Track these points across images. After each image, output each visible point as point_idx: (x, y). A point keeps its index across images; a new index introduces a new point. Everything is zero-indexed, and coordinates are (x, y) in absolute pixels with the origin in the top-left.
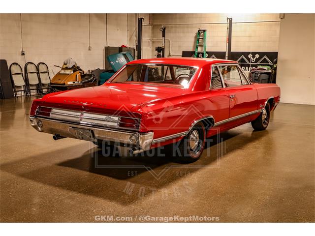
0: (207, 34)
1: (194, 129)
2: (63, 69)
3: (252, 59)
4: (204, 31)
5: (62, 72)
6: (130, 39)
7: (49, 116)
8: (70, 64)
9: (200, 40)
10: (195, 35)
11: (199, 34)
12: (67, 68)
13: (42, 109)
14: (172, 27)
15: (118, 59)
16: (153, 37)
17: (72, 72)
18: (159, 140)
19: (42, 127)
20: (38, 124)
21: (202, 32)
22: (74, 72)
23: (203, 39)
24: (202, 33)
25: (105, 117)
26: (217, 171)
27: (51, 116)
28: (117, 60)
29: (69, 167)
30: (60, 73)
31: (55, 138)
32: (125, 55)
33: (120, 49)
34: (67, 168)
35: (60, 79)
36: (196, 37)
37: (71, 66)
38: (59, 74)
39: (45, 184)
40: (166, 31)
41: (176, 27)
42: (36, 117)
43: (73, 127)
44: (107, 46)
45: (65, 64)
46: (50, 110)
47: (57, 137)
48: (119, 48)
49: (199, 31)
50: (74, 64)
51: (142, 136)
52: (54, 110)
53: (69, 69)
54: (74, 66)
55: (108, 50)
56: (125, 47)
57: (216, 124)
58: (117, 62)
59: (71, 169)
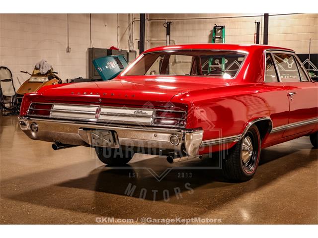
0: (227, 31)
1: (246, 136)
2: (33, 75)
3: (289, 65)
4: (222, 27)
5: (33, 79)
6: (122, 39)
7: (49, 114)
8: (45, 68)
9: (217, 39)
10: (208, 33)
11: (215, 32)
12: (39, 75)
13: (38, 106)
14: (178, 23)
15: (108, 63)
16: (152, 37)
17: (47, 80)
18: (211, 142)
19: (37, 131)
20: (31, 127)
21: (219, 29)
22: (49, 79)
23: (220, 38)
24: (219, 31)
25: (134, 111)
26: (284, 191)
27: (52, 115)
28: (107, 65)
29: (75, 187)
30: (30, 81)
31: (55, 147)
32: (117, 59)
33: (110, 52)
34: (74, 189)
35: (29, 89)
36: (211, 36)
37: (45, 71)
38: (28, 82)
39: (49, 206)
40: (171, 26)
41: (183, 23)
42: (29, 117)
43: (85, 129)
44: (91, 47)
45: (36, 69)
46: (51, 107)
47: (59, 145)
48: (108, 50)
49: (214, 27)
50: (50, 69)
51: (188, 134)
52: (56, 107)
53: (43, 75)
54: (49, 71)
55: (92, 52)
56: (115, 49)
57: (274, 129)
58: (107, 67)
59: (78, 189)
